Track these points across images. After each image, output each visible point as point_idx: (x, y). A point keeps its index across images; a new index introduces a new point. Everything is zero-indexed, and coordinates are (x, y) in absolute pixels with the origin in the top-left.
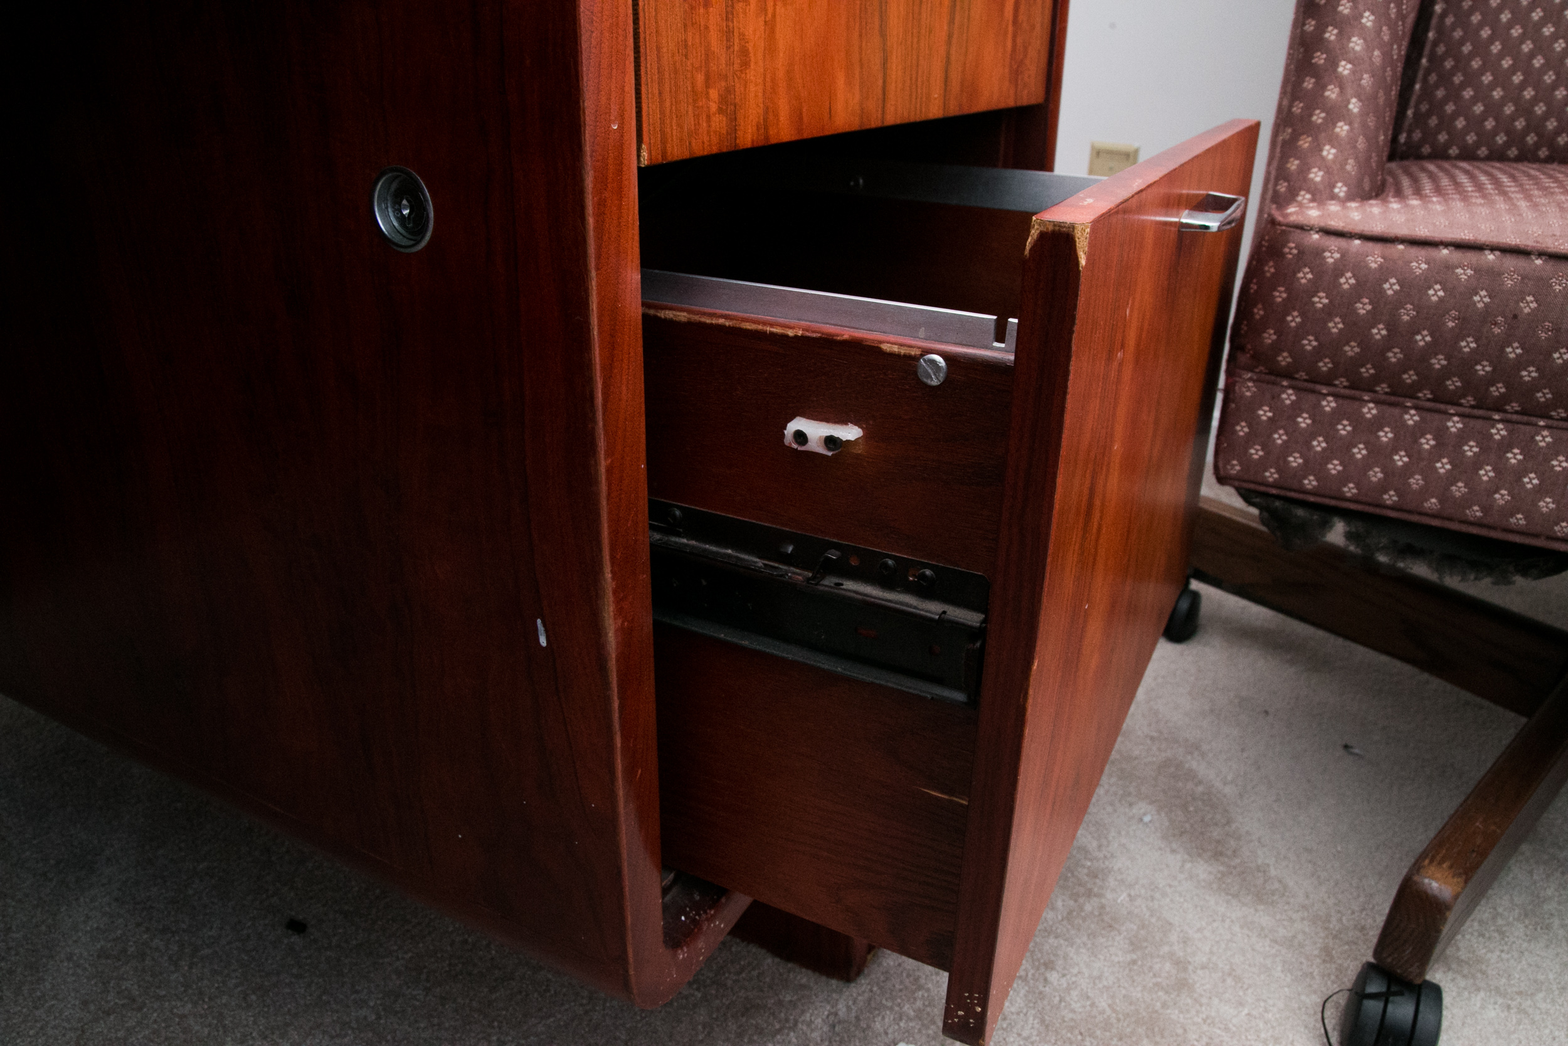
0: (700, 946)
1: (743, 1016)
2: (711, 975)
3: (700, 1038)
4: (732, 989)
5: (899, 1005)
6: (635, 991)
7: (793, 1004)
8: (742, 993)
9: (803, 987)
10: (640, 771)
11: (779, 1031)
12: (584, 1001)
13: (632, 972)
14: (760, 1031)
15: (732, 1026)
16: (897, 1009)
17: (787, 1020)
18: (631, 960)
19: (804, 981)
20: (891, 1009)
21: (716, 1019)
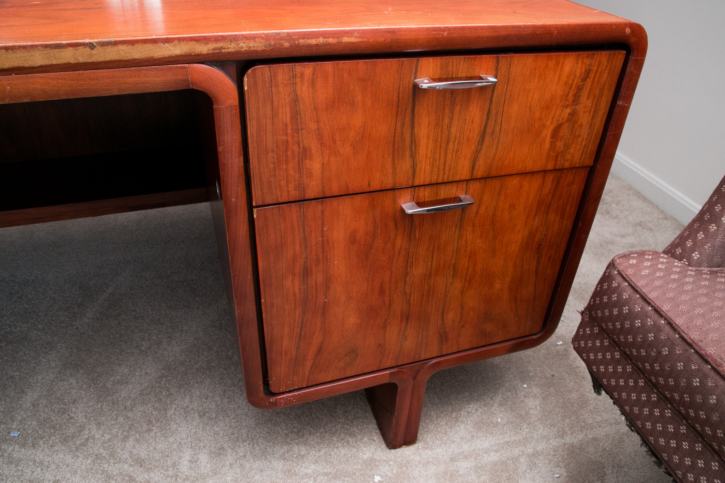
1: (348, 435)
2: (353, 417)
3: (332, 432)
4: (354, 425)
5: (394, 466)
7: (365, 443)
8: (355, 429)
15: (343, 435)
17: (359, 445)
21: (341, 431)
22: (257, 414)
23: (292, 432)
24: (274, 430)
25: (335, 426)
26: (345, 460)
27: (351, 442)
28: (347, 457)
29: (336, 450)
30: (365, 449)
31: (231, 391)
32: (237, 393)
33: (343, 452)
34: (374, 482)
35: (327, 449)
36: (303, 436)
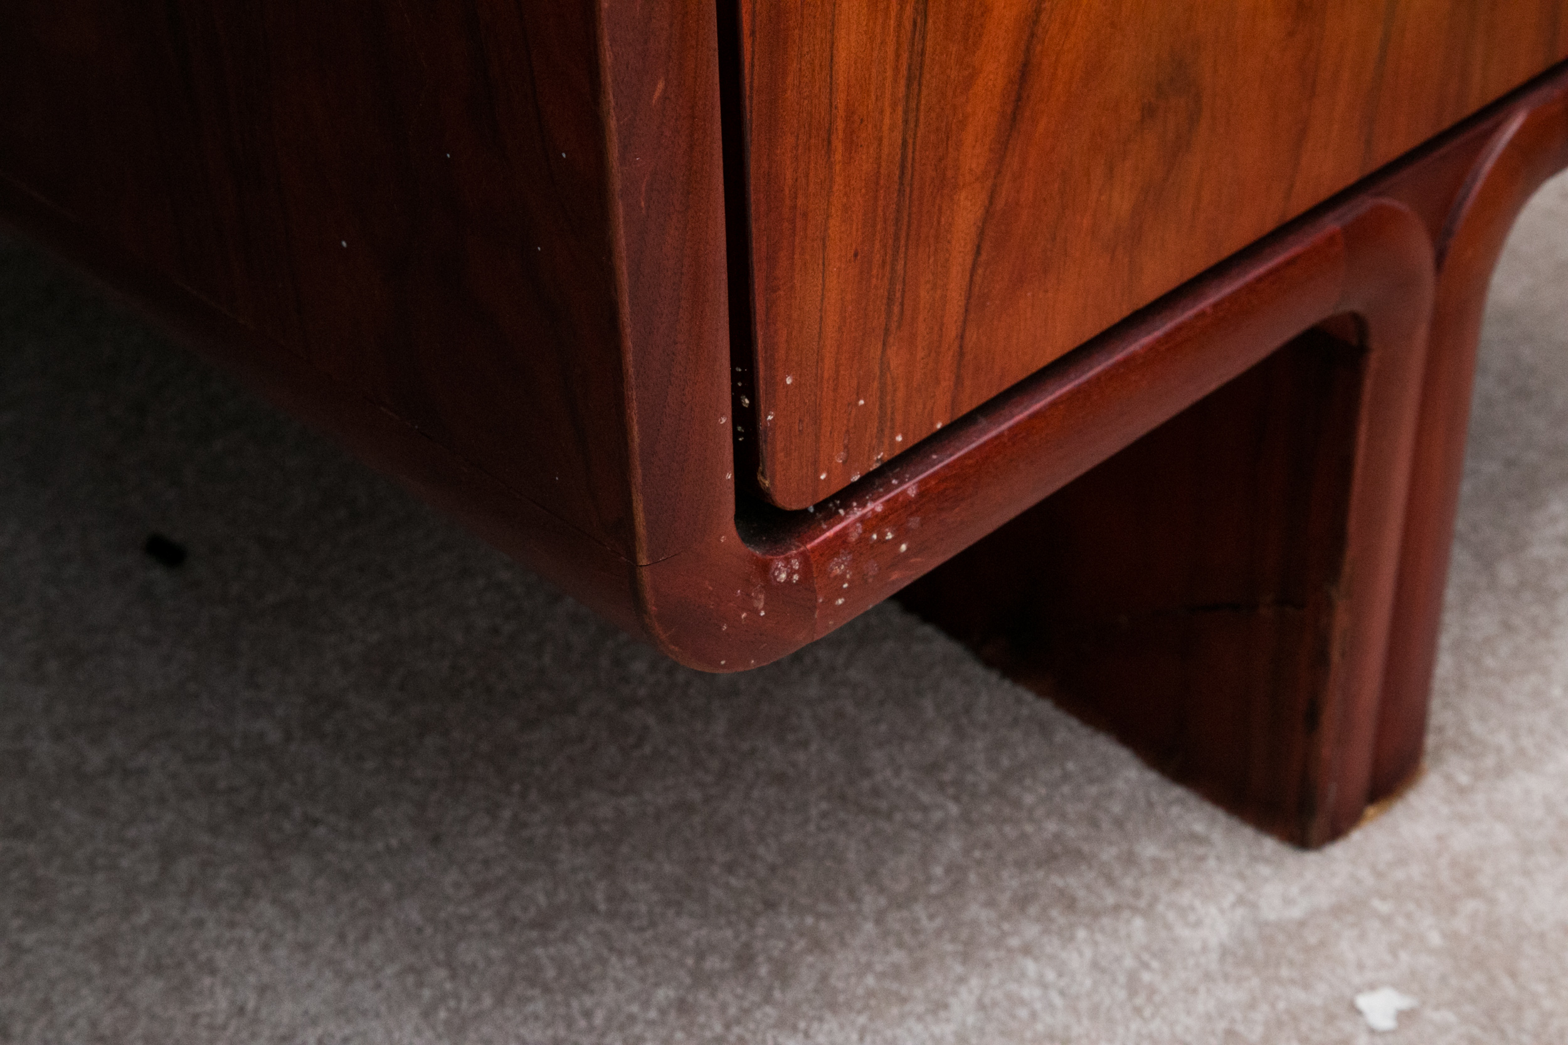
0: (837, 571)
1: (1039, 865)
2: (993, 776)
3: (934, 889)
4: (1031, 811)
5: (1409, 916)
6: (652, 608)
7: (1160, 867)
8: (1052, 826)
9: (1195, 839)
10: (661, 85)
11: (1117, 909)
12: (709, 779)
13: (643, 560)
14: (1070, 904)
15: (1011, 880)
16: (1400, 922)
17: (1137, 893)
18: (641, 529)
19: (1199, 828)
20: (1387, 921)
21: (980, 863)
22: (410, 980)
23: (701, 979)
24: (588, 1014)
25: (925, 859)
26: (1122, 994)
27: (1081, 893)
28: (1122, 979)
29: (1031, 967)
30: (1185, 897)
31: (145, 930)
32: (200, 923)
33: (1077, 960)
34: (1372, 1031)
35: (975, 982)
36: (783, 973)
